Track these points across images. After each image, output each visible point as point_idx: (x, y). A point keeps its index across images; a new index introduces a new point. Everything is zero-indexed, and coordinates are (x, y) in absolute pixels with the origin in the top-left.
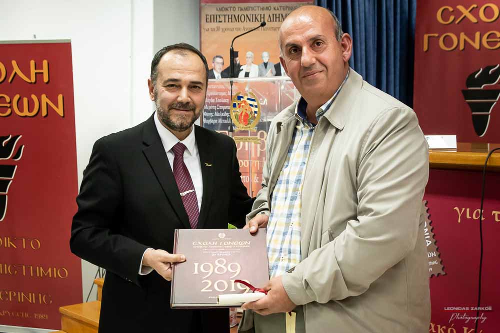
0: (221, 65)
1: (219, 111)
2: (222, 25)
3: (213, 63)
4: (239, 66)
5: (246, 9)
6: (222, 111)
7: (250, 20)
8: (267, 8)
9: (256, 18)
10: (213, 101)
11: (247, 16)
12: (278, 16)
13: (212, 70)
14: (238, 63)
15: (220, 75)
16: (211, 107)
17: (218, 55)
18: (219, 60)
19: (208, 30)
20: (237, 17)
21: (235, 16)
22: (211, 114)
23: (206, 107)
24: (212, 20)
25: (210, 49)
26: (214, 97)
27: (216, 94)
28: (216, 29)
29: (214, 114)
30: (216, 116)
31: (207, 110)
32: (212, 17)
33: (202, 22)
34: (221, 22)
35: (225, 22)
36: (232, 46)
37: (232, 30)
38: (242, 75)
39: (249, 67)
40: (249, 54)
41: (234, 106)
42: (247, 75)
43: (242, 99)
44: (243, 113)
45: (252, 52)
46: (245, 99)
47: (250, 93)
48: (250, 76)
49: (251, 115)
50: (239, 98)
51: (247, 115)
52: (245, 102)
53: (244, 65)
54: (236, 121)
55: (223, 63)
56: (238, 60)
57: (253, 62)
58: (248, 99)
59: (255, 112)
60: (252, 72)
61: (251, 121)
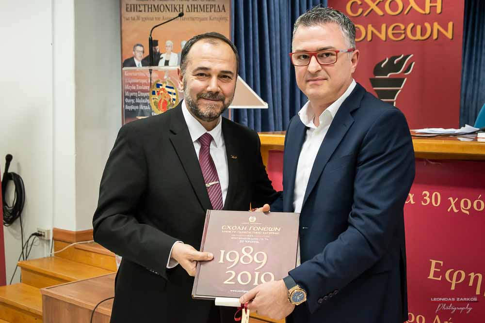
0: (142, 53)
1: (140, 98)
2: (143, 15)
3: (134, 51)
4: (159, 54)
6: (143, 98)
7: (169, 10)
9: (175, 8)
10: (133, 88)
11: (166, 6)
12: (196, 7)
13: (133, 58)
14: (158, 51)
15: (140, 63)
16: (132, 94)
18: (139, 48)
19: (127, 19)
20: (156, 7)
21: (154, 6)
22: (133, 101)
23: (127, 94)
24: (133, 10)
25: (131, 38)
26: (135, 84)
27: (137, 81)
28: (136, 18)
29: (135, 101)
30: (137, 103)
31: (128, 97)
32: (132, 6)
33: (123, 12)
34: (141, 11)
35: (145, 11)
36: (151, 35)
37: (152, 19)
38: (162, 63)
39: (168, 56)
40: (169, 43)
41: (154, 93)
42: (167, 63)
43: (161, 87)
44: (162, 100)
45: (172, 41)
46: (164, 86)
47: (168, 81)
48: (170, 64)
49: (170, 103)
50: (158, 85)
51: (166, 102)
52: (164, 89)
53: (164, 53)
54: (155, 107)
55: (144, 52)
56: (158, 49)
57: (172, 51)
58: (167, 87)
59: (174, 99)
60: (171, 61)
61: (169, 108)
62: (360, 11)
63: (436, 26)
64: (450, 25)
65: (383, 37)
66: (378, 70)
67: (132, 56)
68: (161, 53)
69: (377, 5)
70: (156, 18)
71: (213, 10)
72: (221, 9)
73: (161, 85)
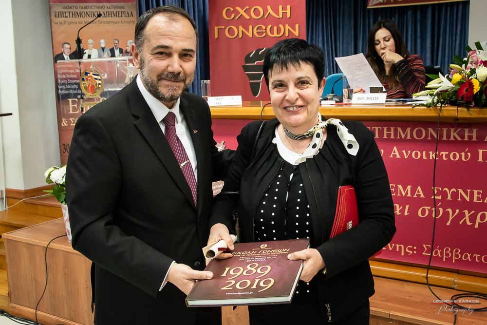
0: (69, 50)
1: (69, 84)
2: (69, 20)
3: (63, 48)
4: (84, 50)
5: (86, 8)
6: (72, 84)
7: (89, 16)
8: (102, 7)
9: (94, 14)
10: (64, 77)
11: (87, 12)
12: (110, 13)
13: (62, 54)
14: (82, 47)
15: (68, 57)
16: (63, 82)
17: (67, 42)
18: (67, 46)
19: (57, 23)
20: (79, 13)
21: (77, 13)
22: (64, 87)
23: (59, 82)
24: (60, 16)
25: (59, 38)
26: (64, 74)
27: (66, 71)
28: (63, 23)
29: (66, 86)
30: (68, 88)
31: (60, 84)
32: (60, 13)
33: (52, 17)
34: (67, 17)
35: (70, 17)
36: (78, 35)
37: (76, 23)
38: (85, 56)
39: (90, 51)
40: (90, 41)
41: (83, 80)
42: (89, 57)
43: (89, 75)
44: (91, 85)
45: (92, 39)
46: (91, 74)
47: (94, 70)
48: (92, 57)
49: (96, 87)
50: (86, 74)
51: (93, 86)
52: (91, 77)
53: (87, 49)
54: (85, 91)
55: (70, 48)
56: (82, 46)
57: (93, 48)
58: (93, 74)
59: (99, 84)
60: (93, 55)
61: (97, 90)
62: (233, 16)
63: (287, 27)
64: (297, 26)
65: (250, 35)
66: (248, 59)
68: (84, 49)
69: (245, 11)
70: (79, 22)
71: (123, 16)
72: (130, 15)
73: (89, 73)
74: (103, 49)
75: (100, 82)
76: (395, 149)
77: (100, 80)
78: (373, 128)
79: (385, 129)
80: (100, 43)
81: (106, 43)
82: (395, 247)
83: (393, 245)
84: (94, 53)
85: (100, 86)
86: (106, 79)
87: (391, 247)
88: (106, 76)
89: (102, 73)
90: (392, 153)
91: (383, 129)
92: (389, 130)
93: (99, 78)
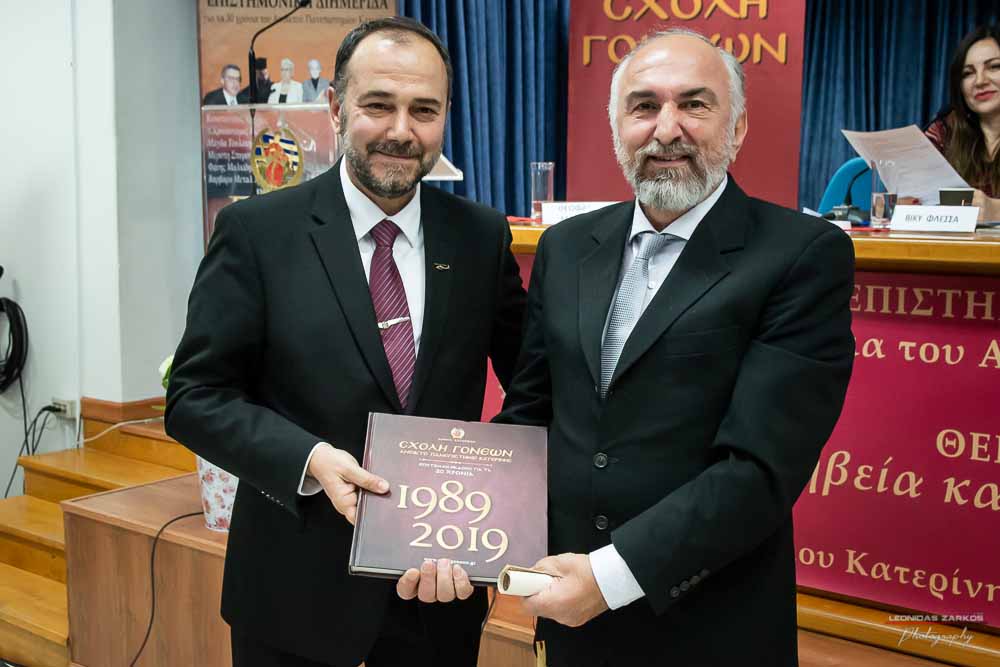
0: (237, 83)
2: (239, 12)
3: (223, 77)
4: (269, 84)
6: (240, 162)
7: (285, 4)
10: (223, 144)
13: (220, 91)
14: (266, 77)
15: (235, 99)
16: (220, 156)
18: (232, 73)
19: (211, 20)
22: (221, 168)
23: (211, 155)
25: (216, 54)
26: (225, 138)
27: (228, 132)
28: (226, 18)
29: (226, 168)
30: (230, 172)
31: (213, 161)
33: (201, 7)
34: (235, 5)
35: (242, 5)
36: (252, 48)
37: (255, 20)
38: (274, 98)
39: (285, 86)
40: (286, 63)
41: (258, 152)
42: (283, 99)
43: (271, 141)
44: (274, 165)
45: (292, 60)
46: (277, 140)
47: (285, 130)
48: (288, 100)
49: (287, 169)
50: (266, 138)
51: (280, 168)
52: (276, 145)
53: (278, 82)
54: (261, 178)
55: (240, 79)
56: (267, 73)
57: (292, 78)
58: (282, 141)
59: (295, 164)
60: (291, 95)
61: (287, 178)
67: (220, 86)
68: (272, 80)
70: (262, 18)
71: (365, 4)
72: (379, 4)
73: (272, 138)
74: (315, 82)
75: (296, 159)
76: (994, 344)
77: (296, 154)
78: (939, 292)
79: (971, 295)
80: (308, 69)
81: (322, 68)
82: (985, 591)
83: (980, 585)
84: (295, 91)
85: (295, 168)
86: (312, 152)
87: (974, 591)
88: (312, 146)
89: (304, 138)
90: (987, 357)
91: (965, 297)
92: (980, 298)
93: (294, 148)
